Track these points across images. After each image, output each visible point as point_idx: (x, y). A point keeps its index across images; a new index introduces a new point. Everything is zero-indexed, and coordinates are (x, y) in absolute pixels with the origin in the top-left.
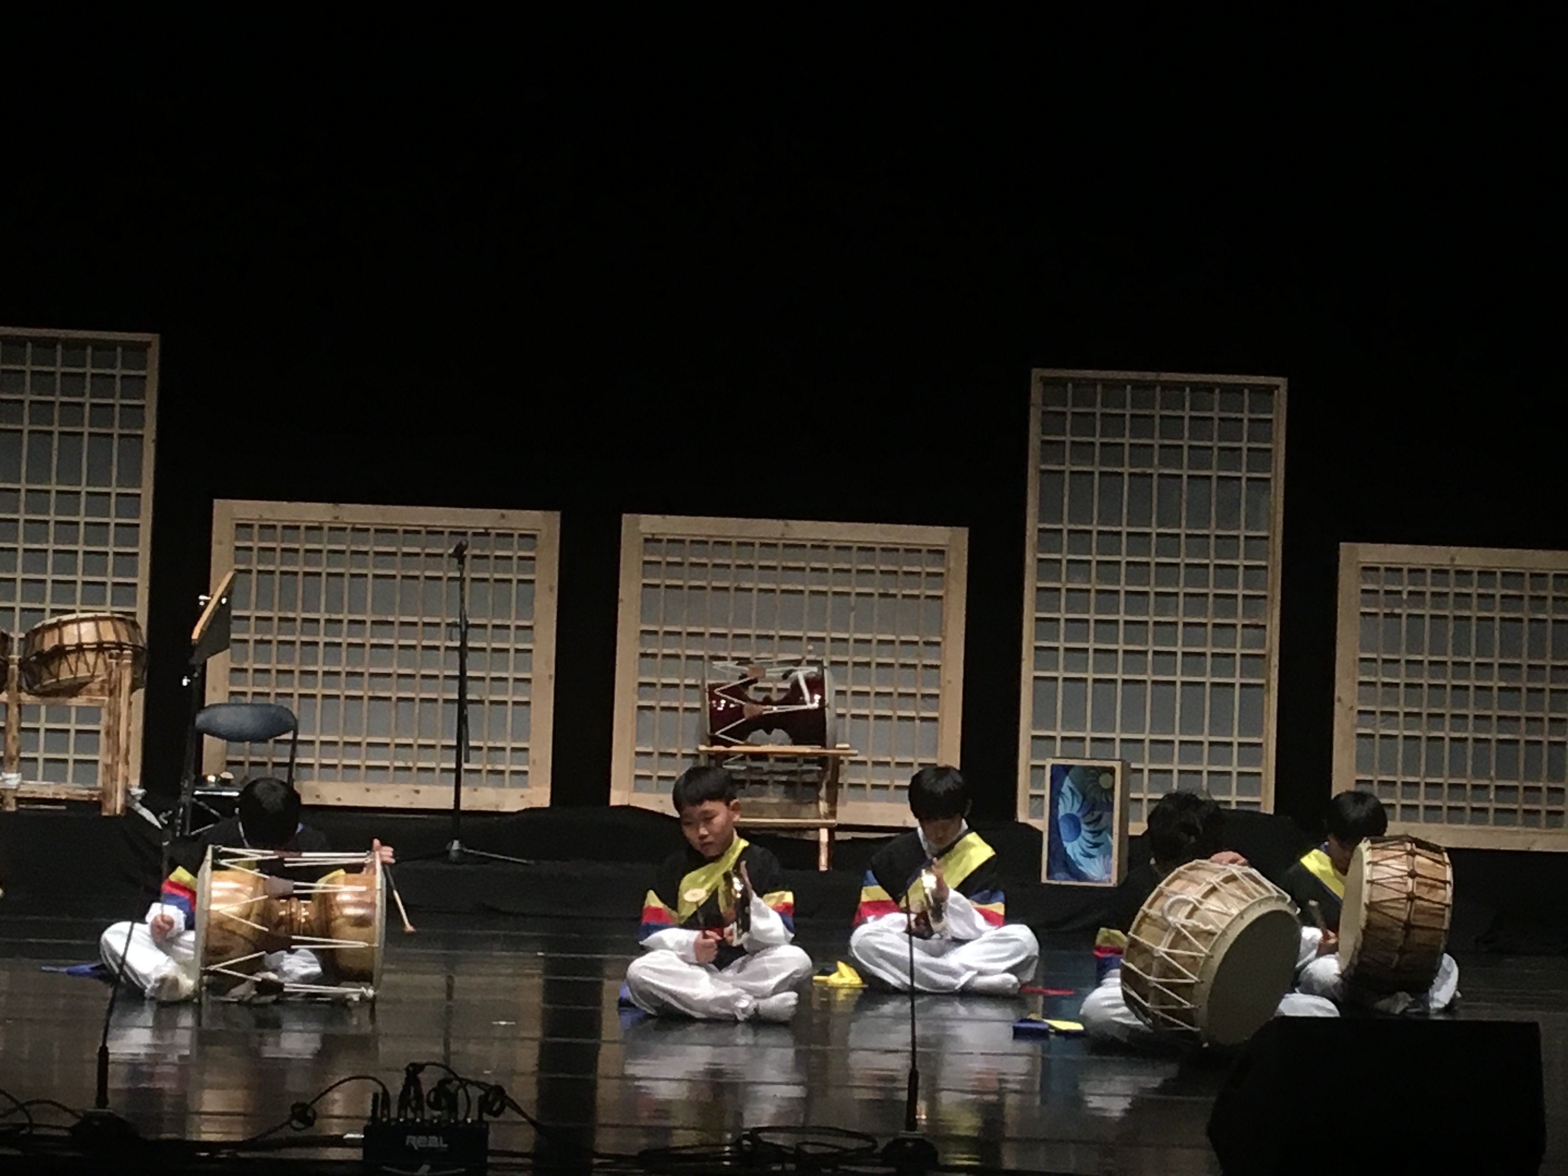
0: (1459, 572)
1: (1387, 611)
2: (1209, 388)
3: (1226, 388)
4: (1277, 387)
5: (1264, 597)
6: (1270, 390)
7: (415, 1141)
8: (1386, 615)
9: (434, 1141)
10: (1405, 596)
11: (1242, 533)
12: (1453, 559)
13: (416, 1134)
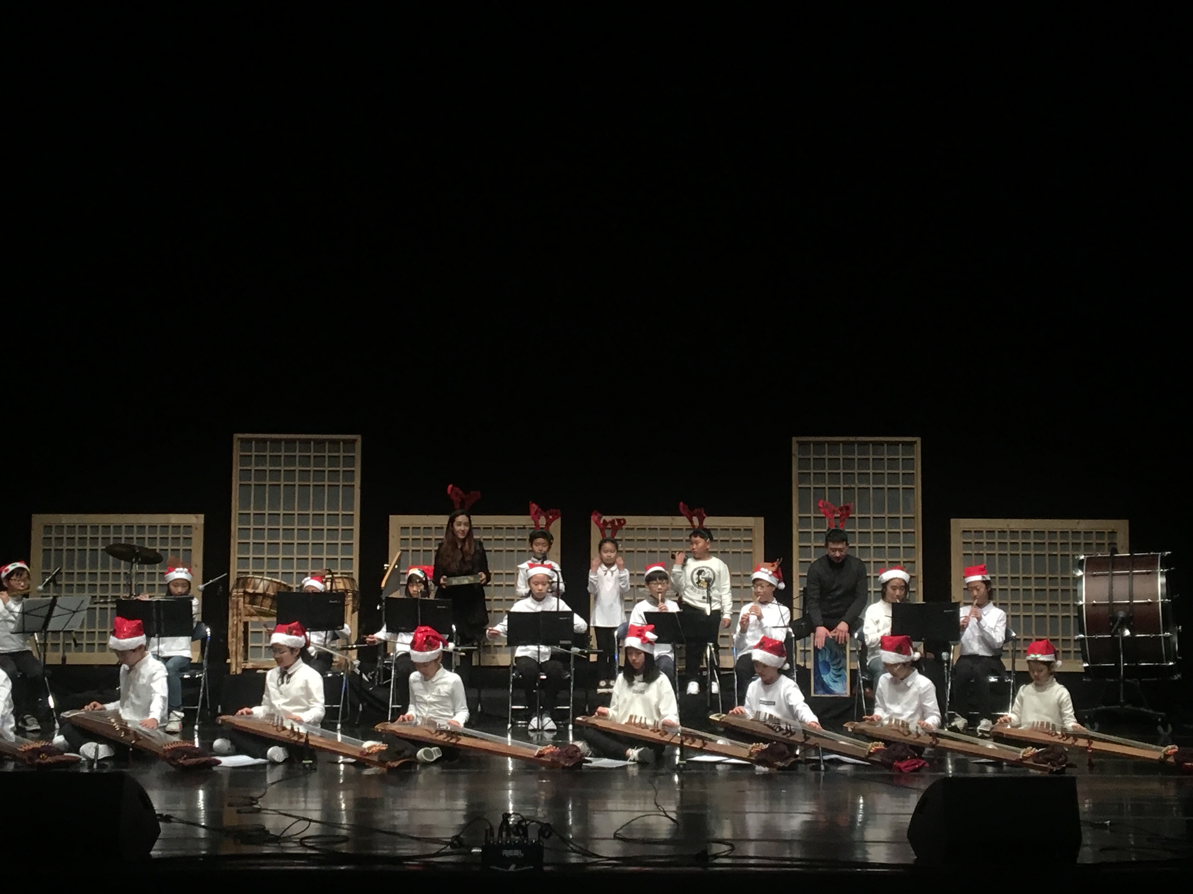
0: (1011, 532)
1: (976, 552)
2: (881, 443)
3: (889, 443)
4: (915, 442)
5: (914, 547)
6: (913, 443)
7: (507, 853)
8: (975, 554)
9: (517, 853)
10: (985, 545)
11: (901, 516)
12: (1008, 525)
13: (508, 849)
